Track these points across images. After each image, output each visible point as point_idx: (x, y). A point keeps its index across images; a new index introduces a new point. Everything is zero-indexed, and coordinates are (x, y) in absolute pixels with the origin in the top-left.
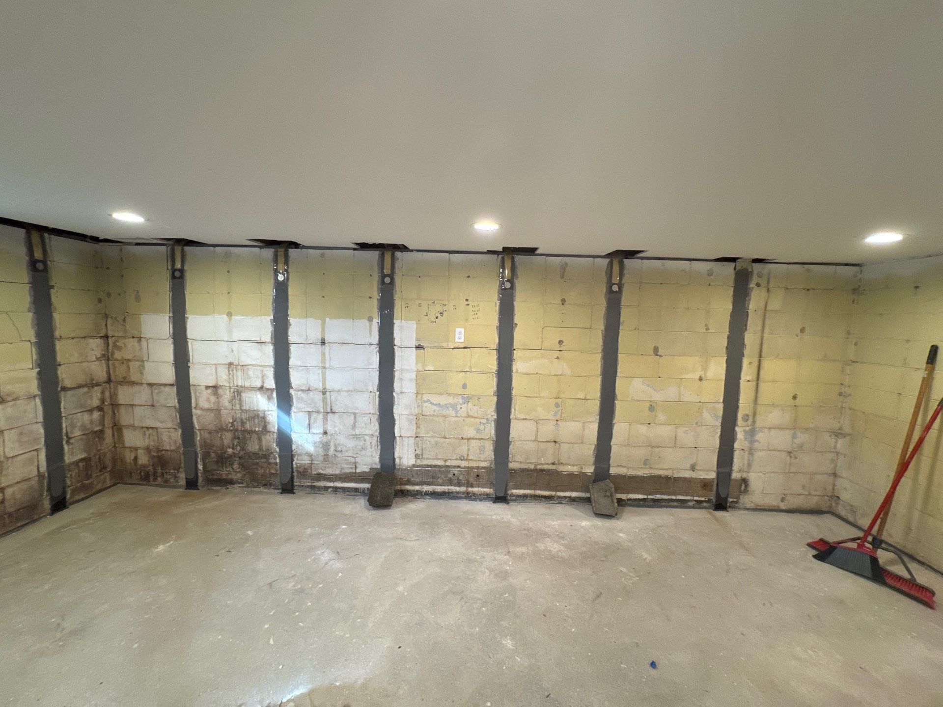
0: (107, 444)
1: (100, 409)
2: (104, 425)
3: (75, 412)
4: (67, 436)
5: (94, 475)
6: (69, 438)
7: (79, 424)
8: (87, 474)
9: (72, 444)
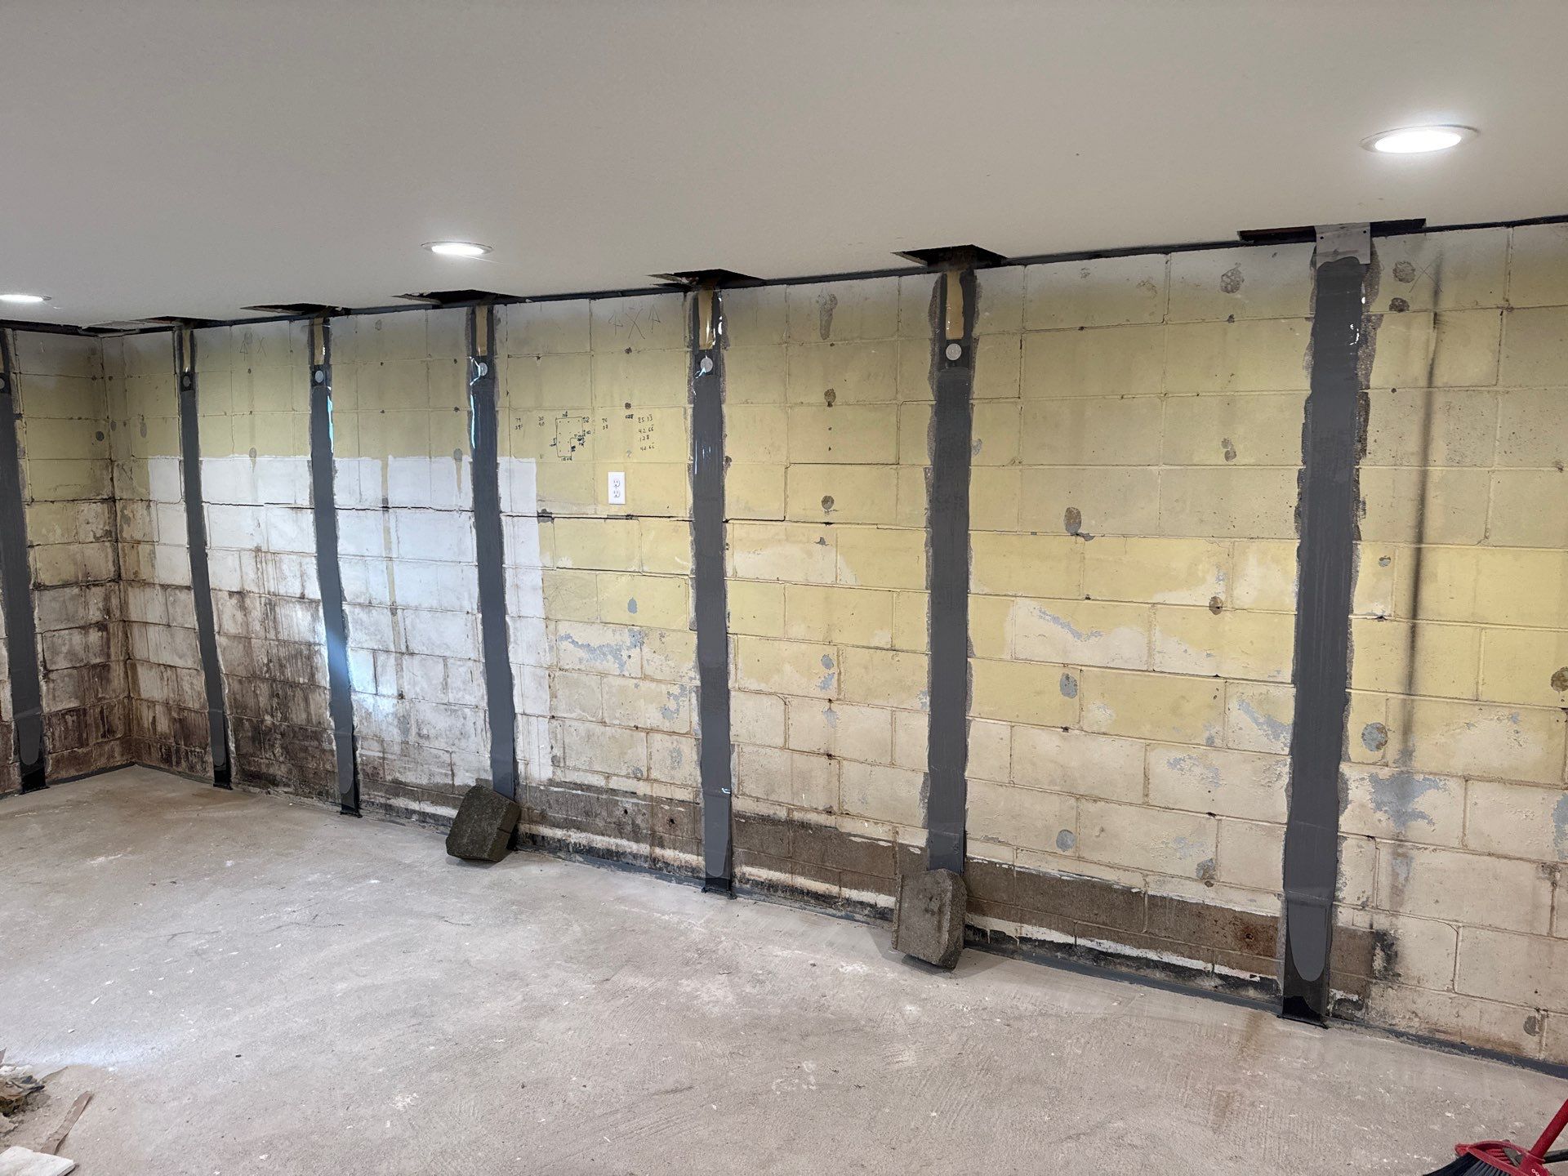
0: (114, 691)
1: (102, 626)
2: (108, 656)
3: (58, 628)
4: (45, 668)
5: (92, 742)
6: (48, 672)
7: (65, 649)
8: (80, 736)
9: (53, 681)
